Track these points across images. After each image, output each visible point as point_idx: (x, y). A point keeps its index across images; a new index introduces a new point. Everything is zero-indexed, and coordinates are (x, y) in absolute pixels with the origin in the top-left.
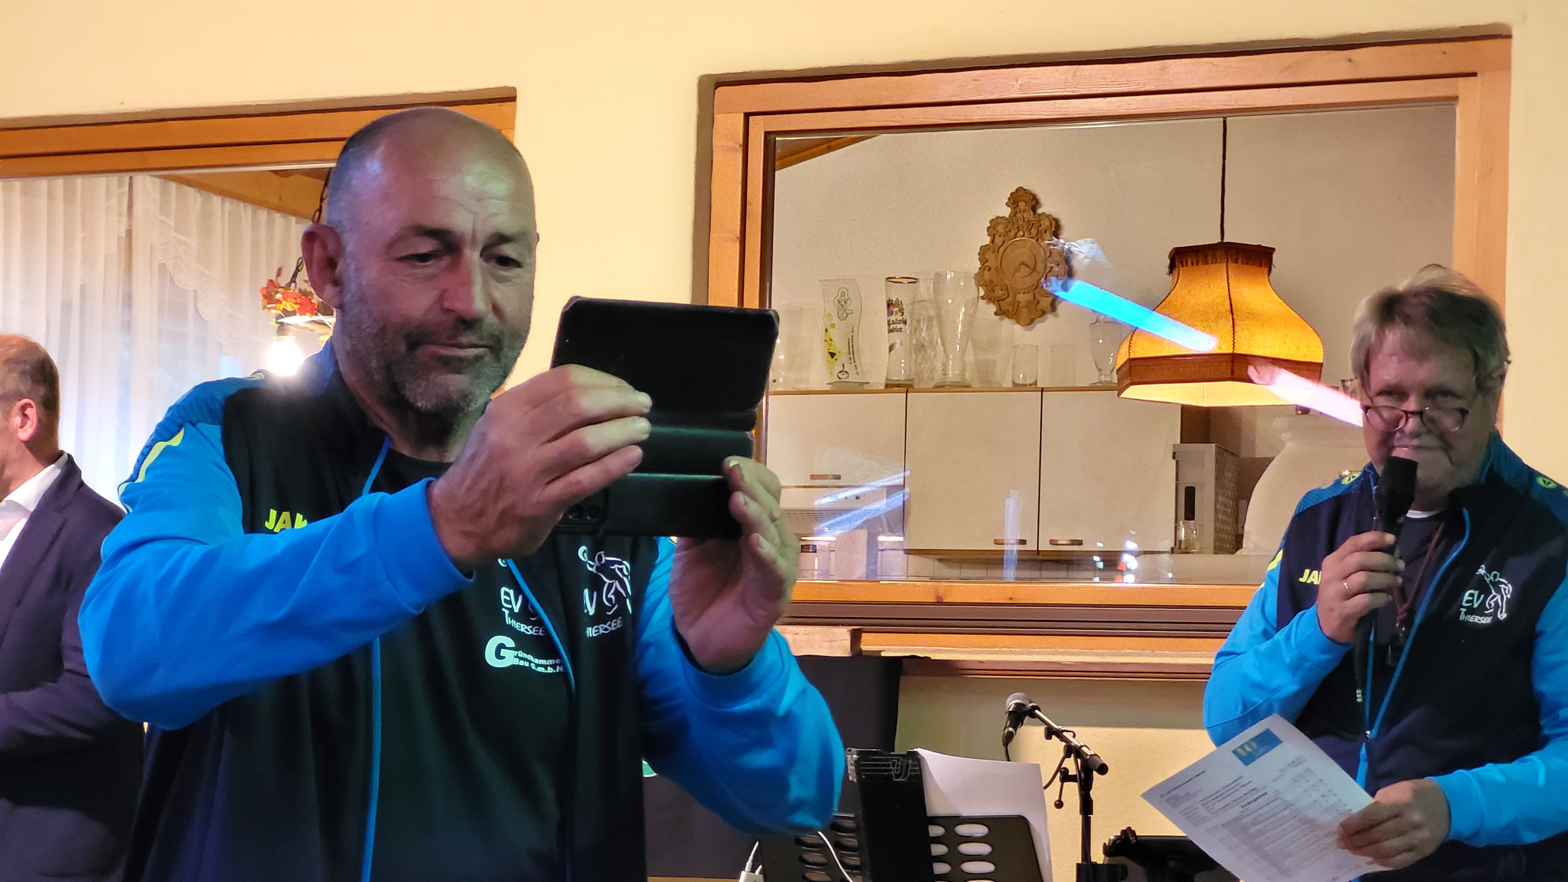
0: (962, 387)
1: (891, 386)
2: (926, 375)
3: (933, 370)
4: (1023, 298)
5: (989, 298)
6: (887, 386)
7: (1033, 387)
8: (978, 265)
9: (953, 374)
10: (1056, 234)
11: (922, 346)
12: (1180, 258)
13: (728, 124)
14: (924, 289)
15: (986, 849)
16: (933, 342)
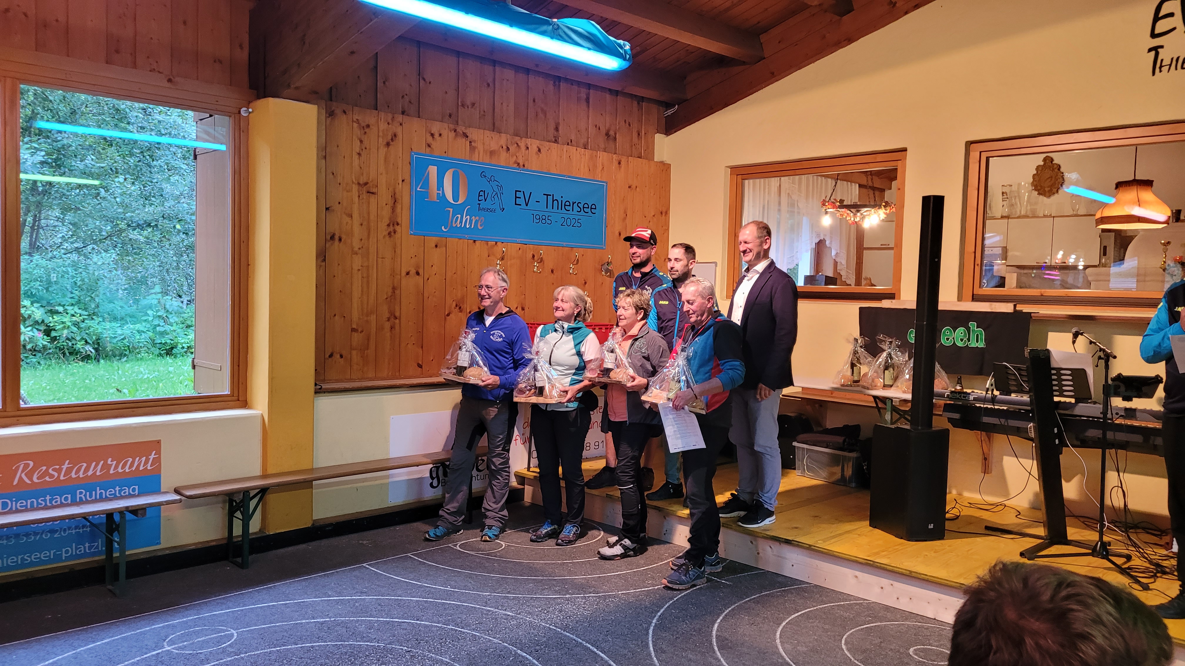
0: (1026, 217)
1: (1002, 217)
2: (1013, 213)
3: (1016, 212)
4: (1047, 189)
5: (1036, 190)
7: (1050, 216)
8: (1032, 180)
9: (1023, 213)
10: (1059, 169)
11: (1012, 205)
12: (1119, 185)
13: (974, 155)
14: (1015, 188)
15: (1070, 378)
16: (1016, 204)
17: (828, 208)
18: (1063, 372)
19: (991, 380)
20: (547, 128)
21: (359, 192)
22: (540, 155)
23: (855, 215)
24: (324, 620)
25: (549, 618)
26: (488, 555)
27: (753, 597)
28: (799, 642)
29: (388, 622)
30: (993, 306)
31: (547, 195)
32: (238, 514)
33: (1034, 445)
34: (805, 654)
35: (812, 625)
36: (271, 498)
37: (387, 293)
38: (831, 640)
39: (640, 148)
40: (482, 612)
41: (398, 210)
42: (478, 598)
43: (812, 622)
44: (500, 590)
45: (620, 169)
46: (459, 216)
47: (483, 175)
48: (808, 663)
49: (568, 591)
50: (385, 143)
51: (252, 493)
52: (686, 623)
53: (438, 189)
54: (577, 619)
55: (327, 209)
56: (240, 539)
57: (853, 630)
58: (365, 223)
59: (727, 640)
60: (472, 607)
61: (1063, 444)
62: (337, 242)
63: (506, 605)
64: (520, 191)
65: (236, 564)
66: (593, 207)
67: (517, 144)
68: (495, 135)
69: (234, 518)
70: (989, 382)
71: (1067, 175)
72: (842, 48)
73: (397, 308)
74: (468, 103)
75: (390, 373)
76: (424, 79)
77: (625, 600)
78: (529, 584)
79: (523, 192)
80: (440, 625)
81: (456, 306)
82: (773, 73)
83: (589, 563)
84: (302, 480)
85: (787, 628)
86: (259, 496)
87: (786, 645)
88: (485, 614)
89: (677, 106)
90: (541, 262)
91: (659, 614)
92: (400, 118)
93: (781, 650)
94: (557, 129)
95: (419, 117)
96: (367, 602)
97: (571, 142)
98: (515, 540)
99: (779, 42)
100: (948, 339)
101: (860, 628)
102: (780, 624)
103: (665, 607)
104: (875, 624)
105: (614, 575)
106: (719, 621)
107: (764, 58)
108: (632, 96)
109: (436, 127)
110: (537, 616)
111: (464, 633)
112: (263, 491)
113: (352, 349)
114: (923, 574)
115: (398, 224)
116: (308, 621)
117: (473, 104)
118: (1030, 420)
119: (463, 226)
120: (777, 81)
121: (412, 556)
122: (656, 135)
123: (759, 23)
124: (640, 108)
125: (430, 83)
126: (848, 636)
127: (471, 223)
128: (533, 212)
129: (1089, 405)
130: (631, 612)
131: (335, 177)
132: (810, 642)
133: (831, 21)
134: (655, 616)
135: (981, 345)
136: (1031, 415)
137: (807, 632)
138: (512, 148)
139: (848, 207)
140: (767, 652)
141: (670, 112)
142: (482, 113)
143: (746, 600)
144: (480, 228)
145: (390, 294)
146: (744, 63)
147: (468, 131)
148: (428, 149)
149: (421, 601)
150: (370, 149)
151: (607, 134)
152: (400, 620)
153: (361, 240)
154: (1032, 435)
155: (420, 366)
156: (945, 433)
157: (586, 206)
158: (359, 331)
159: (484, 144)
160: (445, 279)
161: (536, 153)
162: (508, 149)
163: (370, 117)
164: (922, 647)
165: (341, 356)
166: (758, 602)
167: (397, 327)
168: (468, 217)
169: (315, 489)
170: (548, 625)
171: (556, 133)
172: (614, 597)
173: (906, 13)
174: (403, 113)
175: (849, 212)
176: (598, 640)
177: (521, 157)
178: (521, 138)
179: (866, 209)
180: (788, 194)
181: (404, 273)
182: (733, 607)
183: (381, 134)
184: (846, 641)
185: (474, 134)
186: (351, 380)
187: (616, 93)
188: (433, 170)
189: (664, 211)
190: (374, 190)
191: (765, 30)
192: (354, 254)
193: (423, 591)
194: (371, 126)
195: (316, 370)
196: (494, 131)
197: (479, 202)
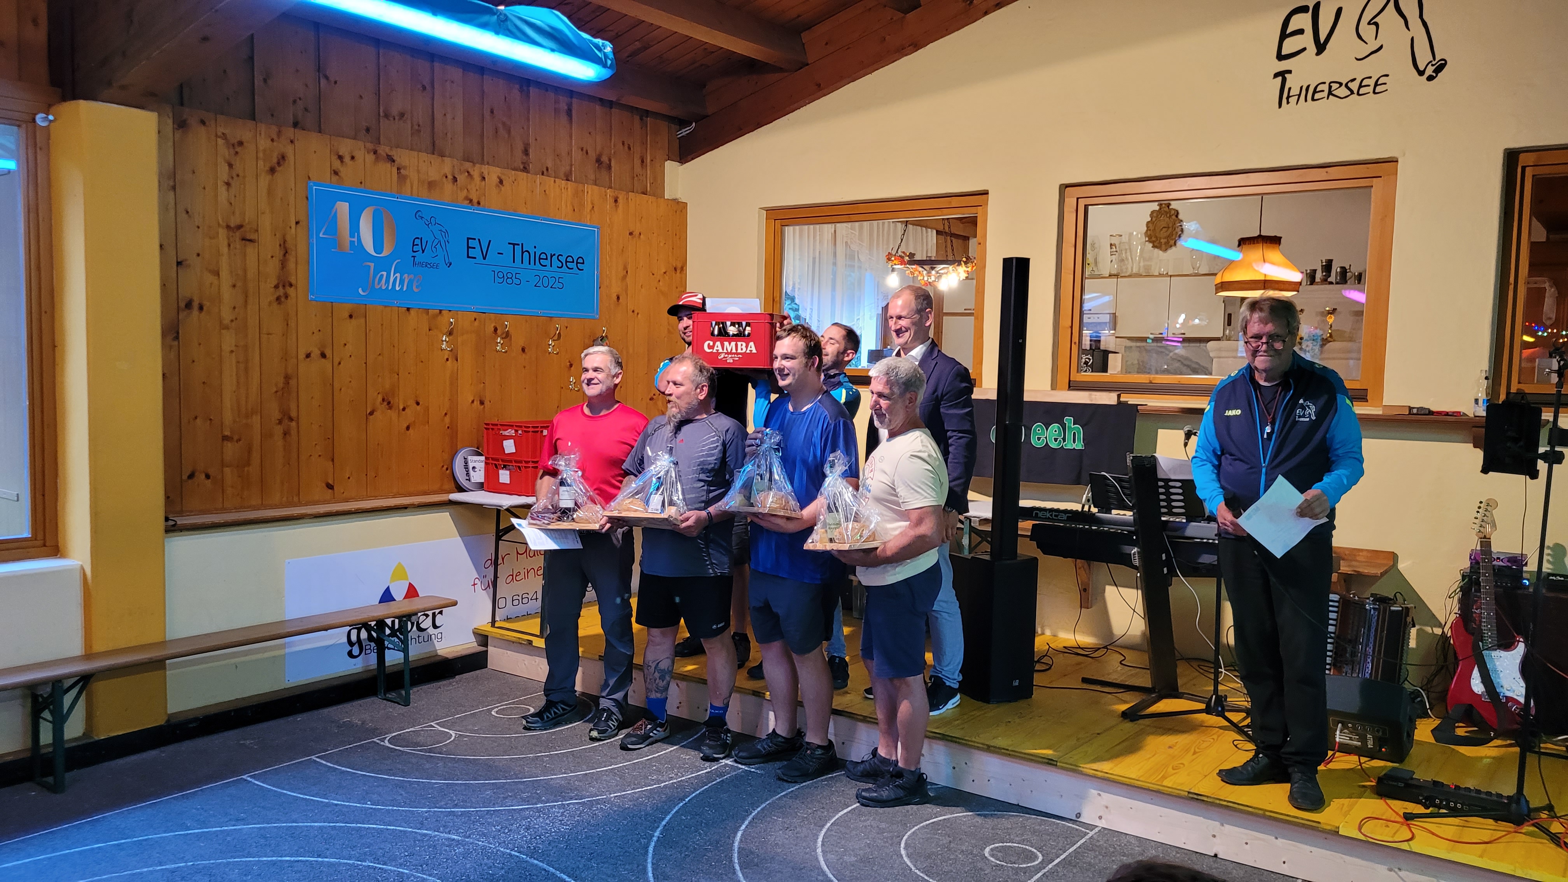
0: (1139, 275)
1: (1111, 276)
2: (1124, 270)
3: (1127, 269)
4: (1163, 241)
5: (1149, 241)
6: (1110, 276)
7: (1167, 275)
8: (1146, 229)
9: (1135, 271)
10: (1177, 216)
11: (1123, 260)
12: (1243, 242)
13: (1070, 202)
14: (1125, 239)
15: (1180, 491)
16: (1127, 259)
17: (895, 264)
18: (1171, 484)
19: (1088, 494)
20: (512, 151)
21: (229, 239)
22: (503, 188)
23: (929, 273)
24: (177, 865)
25: (511, 840)
26: (430, 751)
27: (790, 790)
28: (846, 850)
29: (274, 863)
30: (1093, 397)
31: (514, 245)
32: (46, 714)
33: (1139, 575)
34: (853, 865)
35: (865, 824)
36: (99, 687)
37: (276, 385)
38: (887, 844)
39: (645, 179)
40: (415, 837)
41: (291, 265)
42: (410, 818)
43: (864, 821)
44: (443, 803)
45: (617, 210)
46: (385, 273)
47: (418, 215)
48: (857, 879)
49: (541, 798)
50: (267, 168)
51: (67, 683)
52: (700, 834)
53: (352, 236)
54: (551, 838)
55: (179, 263)
56: (51, 750)
57: (916, 828)
58: (239, 284)
59: (752, 853)
60: (401, 831)
61: (1172, 573)
62: (195, 311)
63: (451, 824)
64: (475, 239)
65: (45, 786)
66: (580, 260)
67: (468, 172)
68: (435, 159)
69: (41, 720)
70: (1085, 496)
71: (1186, 225)
72: (906, 55)
73: (293, 406)
74: (395, 111)
75: (285, 499)
76: (327, 78)
77: (619, 806)
78: (486, 790)
79: (479, 240)
80: (351, 862)
81: (383, 400)
82: (819, 85)
83: (573, 755)
84: (146, 660)
85: (832, 830)
86: (81, 684)
87: (829, 856)
88: (419, 841)
89: (694, 124)
90: (505, 338)
91: (664, 823)
92: (290, 132)
93: (823, 863)
94: (526, 152)
95: (320, 132)
96: (245, 834)
97: (547, 170)
98: (470, 727)
99: (827, 44)
100: (1039, 439)
101: (925, 823)
102: (823, 826)
103: (673, 812)
104: (944, 817)
105: (606, 771)
106: (743, 827)
107: (808, 64)
108: (632, 109)
109: (345, 147)
110: (494, 838)
111: (386, 871)
112: (85, 680)
113: (223, 464)
114: (1004, 749)
115: (291, 285)
116: (151, 869)
117: (402, 115)
118: (1134, 544)
119: (390, 288)
120: (825, 95)
121: (318, 760)
122: (666, 163)
123: (799, 16)
124: (644, 125)
125: (336, 82)
126: (909, 837)
127: (402, 282)
128: (494, 268)
129: (1203, 524)
130: (625, 822)
131: (190, 216)
132: (860, 849)
133: (891, 19)
134: (658, 828)
135: (1079, 446)
136: (1134, 537)
137: (857, 835)
138: (462, 178)
139: (921, 263)
140: (804, 867)
141: (685, 132)
142: (416, 127)
143: (782, 794)
144: (415, 290)
145: (281, 385)
146: (780, 70)
147: (395, 153)
148: (335, 178)
149: (325, 827)
150: (244, 177)
151: (598, 161)
152: (292, 859)
153: (234, 308)
154: (1136, 562)
155: (330, 487)
156: (1033, 563)
157: (570, 259)
158: (236, 437)
159: (418, 172)
160: (366, 363)
161: (497, 186)
162: (455, 179)
163: (243, 131)
164: (1001, 844)
165: (208, 477)
166: (796, 797)
167: (294, 432)
168: (398, 275)
169: (170, 670)
170: (508, 851)
171: (524, 157)
172: (604, 802)
173: (986, 13)
174: (296, 125)
175: (921, 269)
176: (578, 867)
177: (474, 190)
178: (474, 164)
179: (942, 266)
180: (846, 242)
181: (302, 356)
182: (764, 805)
183: (261, 155)
184: (906, 843)
185: (404, 157)
186: (224, 510)
187: (611, 104)
188: (343, 208)
189: (679, 266)
190: (252, 237)
191: (809, 26)
192: (223, 329)
193: (331, 812)
194: (245, 144)
195: (167, 498)
196: (433, 154)
197: (414, 254)
